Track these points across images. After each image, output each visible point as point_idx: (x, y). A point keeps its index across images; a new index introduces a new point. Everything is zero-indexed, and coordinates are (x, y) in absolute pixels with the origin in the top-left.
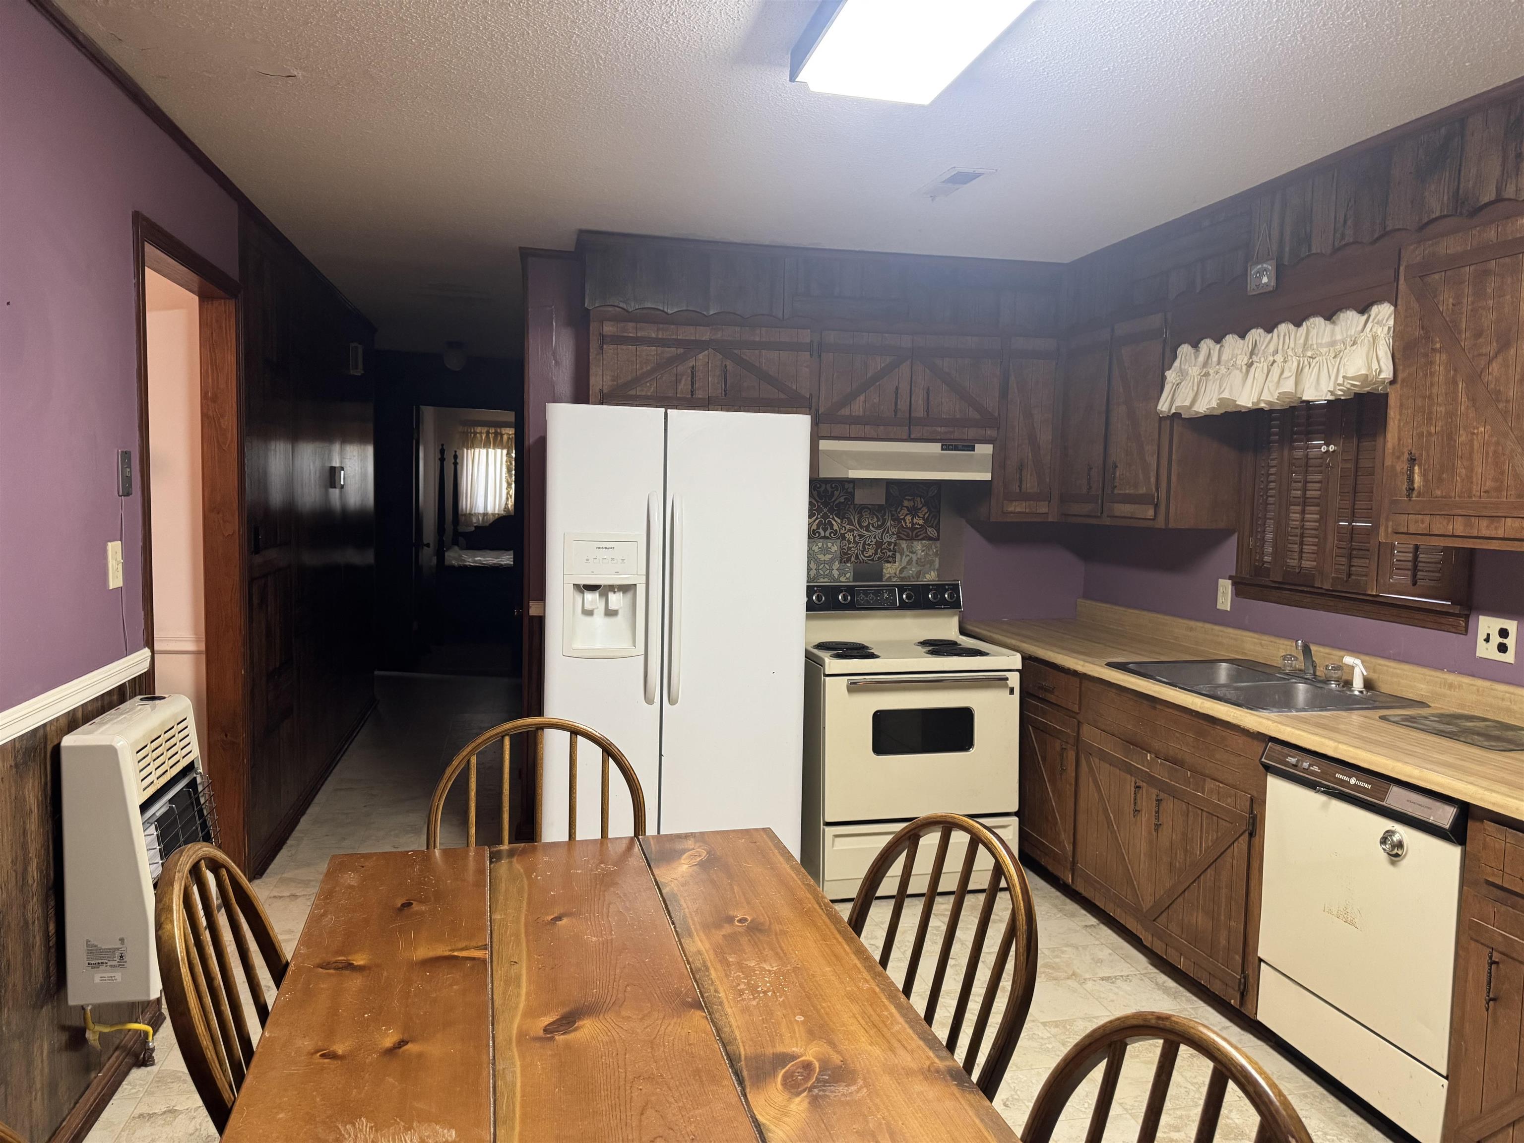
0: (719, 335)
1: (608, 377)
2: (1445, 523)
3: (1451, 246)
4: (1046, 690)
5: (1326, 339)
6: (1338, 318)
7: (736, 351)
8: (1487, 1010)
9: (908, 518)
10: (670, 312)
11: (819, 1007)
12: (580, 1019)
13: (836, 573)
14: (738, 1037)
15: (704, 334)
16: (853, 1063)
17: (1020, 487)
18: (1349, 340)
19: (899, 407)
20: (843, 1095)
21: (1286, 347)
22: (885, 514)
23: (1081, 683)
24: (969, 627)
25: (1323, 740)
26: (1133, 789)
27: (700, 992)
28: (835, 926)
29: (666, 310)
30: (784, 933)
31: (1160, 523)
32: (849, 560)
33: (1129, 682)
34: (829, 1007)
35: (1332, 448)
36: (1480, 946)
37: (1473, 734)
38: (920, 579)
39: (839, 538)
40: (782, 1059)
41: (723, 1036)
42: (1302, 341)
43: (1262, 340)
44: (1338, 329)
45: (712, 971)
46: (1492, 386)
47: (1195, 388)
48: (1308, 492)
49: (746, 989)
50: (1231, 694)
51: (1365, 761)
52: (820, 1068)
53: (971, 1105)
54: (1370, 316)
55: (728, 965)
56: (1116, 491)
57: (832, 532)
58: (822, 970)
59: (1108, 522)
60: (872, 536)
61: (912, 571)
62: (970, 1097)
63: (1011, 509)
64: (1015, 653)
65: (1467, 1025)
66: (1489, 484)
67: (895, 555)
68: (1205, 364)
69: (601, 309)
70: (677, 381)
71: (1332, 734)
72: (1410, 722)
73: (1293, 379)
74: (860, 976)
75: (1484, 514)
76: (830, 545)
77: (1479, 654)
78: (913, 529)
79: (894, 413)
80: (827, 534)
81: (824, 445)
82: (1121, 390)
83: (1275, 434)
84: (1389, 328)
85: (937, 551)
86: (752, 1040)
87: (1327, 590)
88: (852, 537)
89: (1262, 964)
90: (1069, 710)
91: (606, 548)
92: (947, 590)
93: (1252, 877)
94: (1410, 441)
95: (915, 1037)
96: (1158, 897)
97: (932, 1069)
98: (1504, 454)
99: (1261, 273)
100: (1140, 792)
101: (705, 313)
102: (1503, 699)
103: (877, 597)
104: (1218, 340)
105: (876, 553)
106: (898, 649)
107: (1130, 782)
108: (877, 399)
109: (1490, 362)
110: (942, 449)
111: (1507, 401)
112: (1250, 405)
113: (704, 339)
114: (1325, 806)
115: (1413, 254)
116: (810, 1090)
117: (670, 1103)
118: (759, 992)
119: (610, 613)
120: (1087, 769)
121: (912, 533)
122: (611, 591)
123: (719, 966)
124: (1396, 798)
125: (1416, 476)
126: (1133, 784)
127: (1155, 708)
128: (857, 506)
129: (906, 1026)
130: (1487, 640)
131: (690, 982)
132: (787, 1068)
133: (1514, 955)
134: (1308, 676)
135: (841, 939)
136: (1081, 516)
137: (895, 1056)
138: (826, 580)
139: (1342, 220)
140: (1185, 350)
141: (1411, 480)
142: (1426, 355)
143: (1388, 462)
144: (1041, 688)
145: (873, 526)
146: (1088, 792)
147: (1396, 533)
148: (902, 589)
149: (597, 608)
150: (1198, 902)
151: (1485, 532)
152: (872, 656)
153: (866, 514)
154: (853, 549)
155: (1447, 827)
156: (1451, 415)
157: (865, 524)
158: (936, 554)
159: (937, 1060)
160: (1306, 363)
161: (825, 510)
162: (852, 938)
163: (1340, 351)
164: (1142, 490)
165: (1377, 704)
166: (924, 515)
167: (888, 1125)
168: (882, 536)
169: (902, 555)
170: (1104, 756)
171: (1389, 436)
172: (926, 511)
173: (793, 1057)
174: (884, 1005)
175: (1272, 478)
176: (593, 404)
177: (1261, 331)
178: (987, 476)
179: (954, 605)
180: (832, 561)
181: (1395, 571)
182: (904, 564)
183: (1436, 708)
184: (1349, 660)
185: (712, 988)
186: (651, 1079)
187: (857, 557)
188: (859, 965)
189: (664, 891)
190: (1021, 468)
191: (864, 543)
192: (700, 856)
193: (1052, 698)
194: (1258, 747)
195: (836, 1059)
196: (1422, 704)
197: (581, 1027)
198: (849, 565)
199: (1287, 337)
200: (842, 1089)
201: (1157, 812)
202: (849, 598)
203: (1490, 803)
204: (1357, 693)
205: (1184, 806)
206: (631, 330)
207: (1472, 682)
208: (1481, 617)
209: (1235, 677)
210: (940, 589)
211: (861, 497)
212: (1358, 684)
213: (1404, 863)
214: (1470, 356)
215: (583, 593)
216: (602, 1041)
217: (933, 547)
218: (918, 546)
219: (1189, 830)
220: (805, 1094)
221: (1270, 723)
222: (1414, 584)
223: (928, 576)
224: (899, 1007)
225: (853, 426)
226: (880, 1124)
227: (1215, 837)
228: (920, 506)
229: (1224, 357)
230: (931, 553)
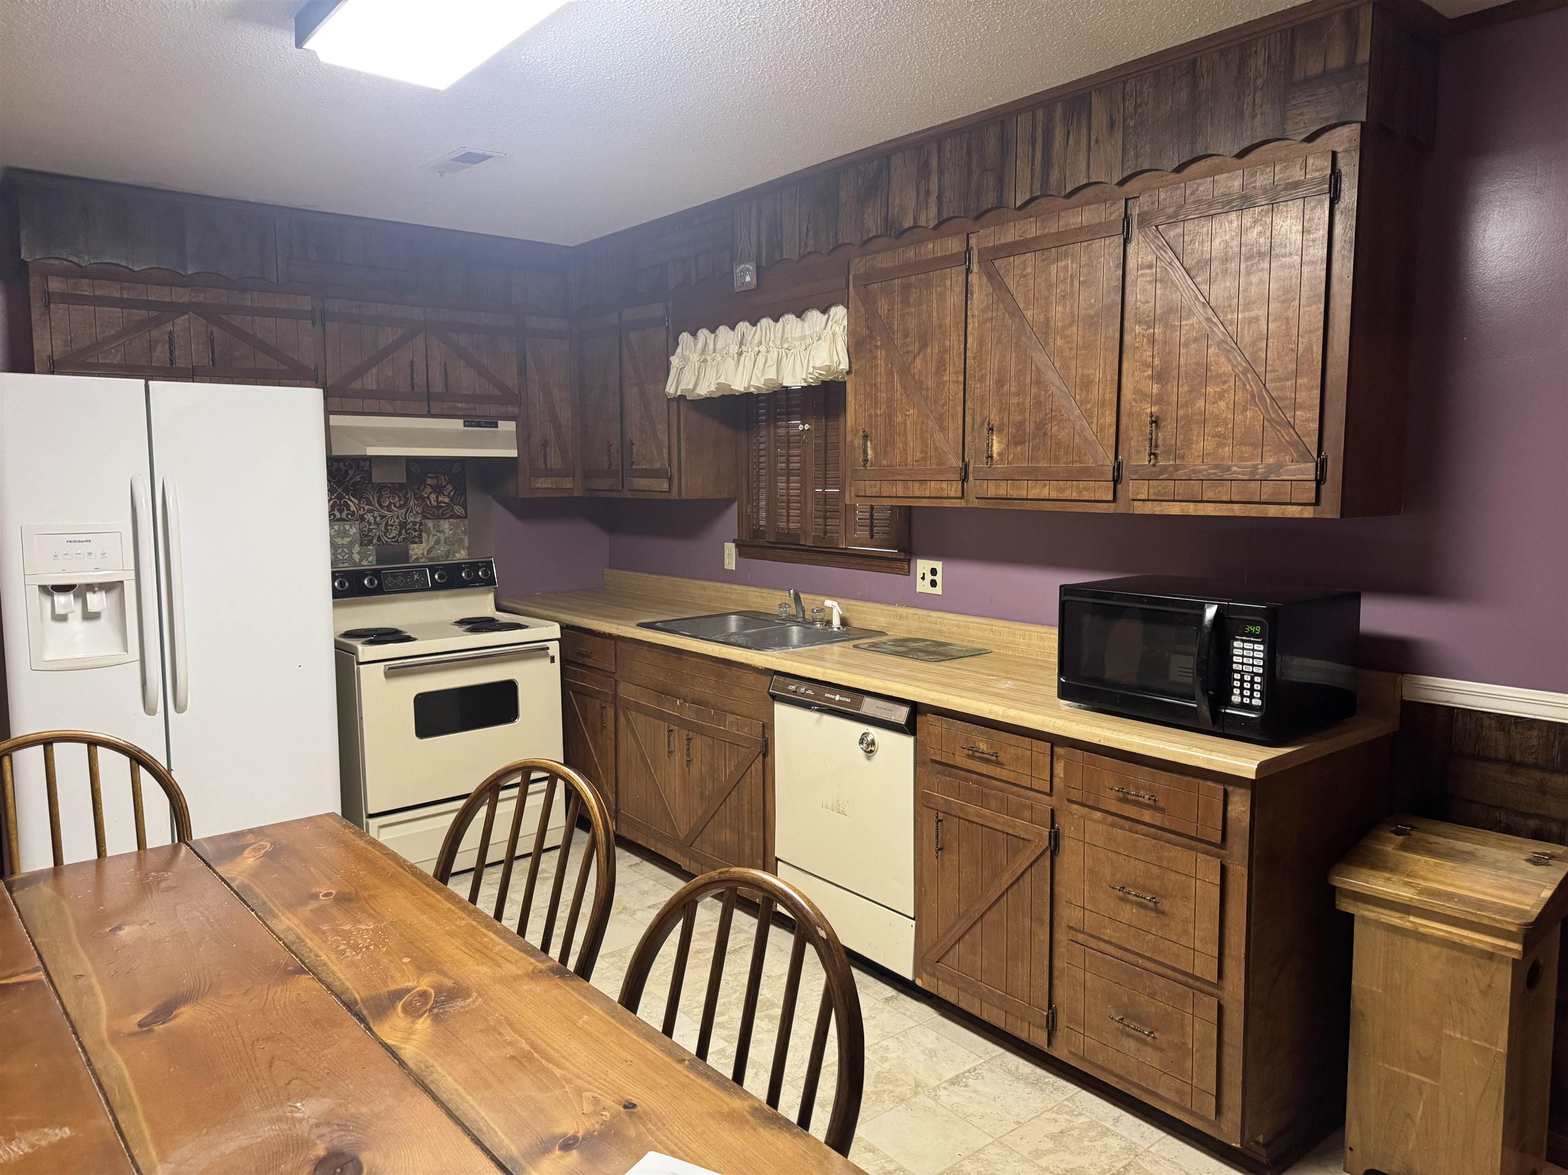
0: (201, 298)
1: (59, 341)
2: (890, 487)
3: (885, 261)
4: (584, 655)
5: (798, 334)
6: (806, 316)
7: (224, 317)
8: (937, 858)
9: (433, 497)
10: (136, 269)
11: (422, 947)
12: (176, 1008)
13: (356, 557)
14: (350, 987)
15: (182, 296)
16: (465, 982)
17: (545, 463)
18: (815, 335)
19: (415, 381)
20: (462, 1007)
21: (768, 340)
22: (407, 493)
23: (616, 644)
24: (504, 603)
25: (815, 668)
26: (666, 733)
27: (300, 960)
28: (423, 882)
29: (131, 266)
30: (374, 897)
31: (674, 495)
32: (370, 542)
33: (659, 639)
34: (432, 946)
35: (807, 427)
36: (930, 810)
37: (918, 652)
38: (449, 559)
39: (357, 520)
40: (398, 995)
41: (334, 989)
42: (780, 334)
43: (748, 331)
44: (806, 325)
45: (308, 941)
46: (917, 377)
47: (697, 373)
48: (791, 465)
49: (347, 948)
50: (741, 640)
51: (845, 680)
52: (435, 992)
53: (574, 989)
54: (829, 316)
55: (323, 932)
56: (634, 467)
57: (349, 514)
58: (420, 920)
59: (629, 495)
60: (396, 515)
61: (441, 550)
62: (573, 983)
63: (539, 485)
64: (553, 623)
65: (925, 873)
66: (918, 455)
67: (421, 535)
68: (703, 351)
69: (43, 261)
70: (151, 349)
71: (822, 663)
72: (874, 648)
73: (775, 367)
74: (456, 916)
75: (916, 479)
76: (347, 527)
77: (918, 590)
78: (438, 507)
79: (410, 387)
80: (344, 516)
81: (335, 420)
82: (632, 373)
83: (762, 415)
84: (844, 327)
85: (465, 529)
86: (364, 986)
87: (810, 547)
88: (372, 518)
89: (779, 862)
90: (606, 671)
91: (79, 541)
92: (481, 567)
93: (767, 790)
94: (863, 421)
95: (517, 951)
96: (692, 824)
97: (536, 971)
98: (927, 431)
99: (744, 271)
100: (673, 735)
101: (182, 273)
102: (936, 624)
103: (406, 579)
104: (713, 331)
105: (400, 534)
106: (436, 630)
107: (663, 726)
108: (392, 372)
109: (914, 358)
110: (465, 426)
111: (927, 389)
112: (742, 390)
113: (182, 301)
114: (818, 721)
115: (858, 266)
116: (430, 1010)
117: (297, 1052)
118: (361, 949)
119: (89, 616)
120: (625, 723)
121: (438, 511)
122: (89, 590)
123: (313, 935)
124: (869, 707)
125: (869, 449)
126: (666, 729)
127: (681, 659)
128: (375, 486)
129: (506, 945)
130: (923, 578)
131: (287, 954)
132: (404, 999)
133: (953, 813)
134: (799, 620)
135: (431, 892)
136: (602, 490)
137: (501, 968)
138: (346, 565)
139: (805, 231)
140: (685, 337)
141: (865, 452)
142: (871, 351)
143: (849, 438)
144: (580, 654)
145: (395, 506)
146: (627, 743)
147: (857, 496)
148: (433, 570)
149: (73, 612)
150: (726, 822)
151: (917, 493)
152: (409, 639)
153: (386, 494)
154: (374, 531)
155: (904, 723)
156: (890, 400)
157: (386, 504)
158: (465, 532)
159: (539, 964)
160: (784, 354)
161: (340, 490)
162: (442, 889)
163: (809, 345)
164: (658, 466)
165: (851, 637)
166: (449, 493)
167: (507, 1019)
168: (405, 516)
169: (429, 535)
170: (640, 708)
171: (848, 417)
172: (451, 489)
173: (408, 991)
174: (483, 934)
175: (762, 453)
176: (39, 373)
177: (746, 324)
178: (513, 453)
179: (489, 582)
180: (350, 546)
181: (858, 528)
182: (432, 543)
183: (891, 635)
184: (829, 603)
185: (312, 955)
186: (270, 1038)
187: (379, 539)
188: (453, 908)
189: (233, 885)
190: (545, 445)
191: (387, 524)
192: (264, 848)
193: (590, 662)
194: (766, 680)
195: (449, 983)
196: (882, 633)
197: (181, 1014)
198: (371, 547)
199: (768, 330)
200: (459, 1003)
201: (688, 750)
202: (376, 582)
203: (930, 699)
204: (836, 629)
205: (710, 740)
206: (85, 288)
207: (916, 612)
208: (918, 560)
209: (743, 626)
210: (473, 567)
211: (378, 476)
212: (836, 622)
213: (877, 757)
214: (901, 353)
215: (52, 596)
216: (208, 1020)
217: (461, 525)
218: (445, 525)
219: (715, 760)
220: (426, 1014)
221: (774, 659)
222: (872, 537)
223: (458, 555)
224: (497, 932)
225: (367, 401)
226: (500, 1020)
227: (736, 763)
228: (444, 484)
229: (719, 347)
230: (459, 531)
